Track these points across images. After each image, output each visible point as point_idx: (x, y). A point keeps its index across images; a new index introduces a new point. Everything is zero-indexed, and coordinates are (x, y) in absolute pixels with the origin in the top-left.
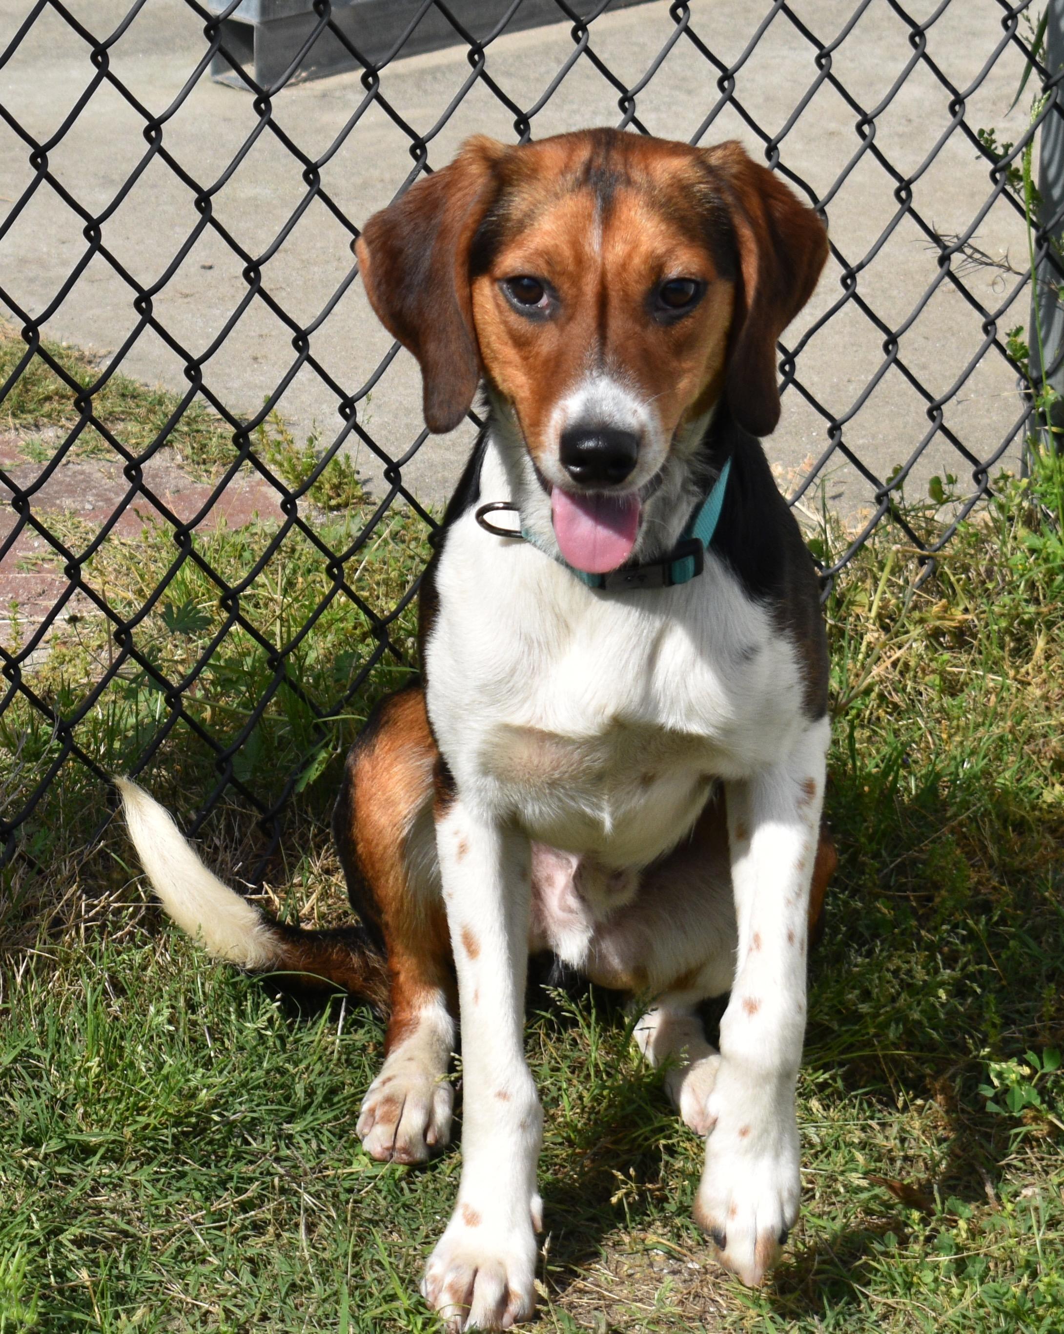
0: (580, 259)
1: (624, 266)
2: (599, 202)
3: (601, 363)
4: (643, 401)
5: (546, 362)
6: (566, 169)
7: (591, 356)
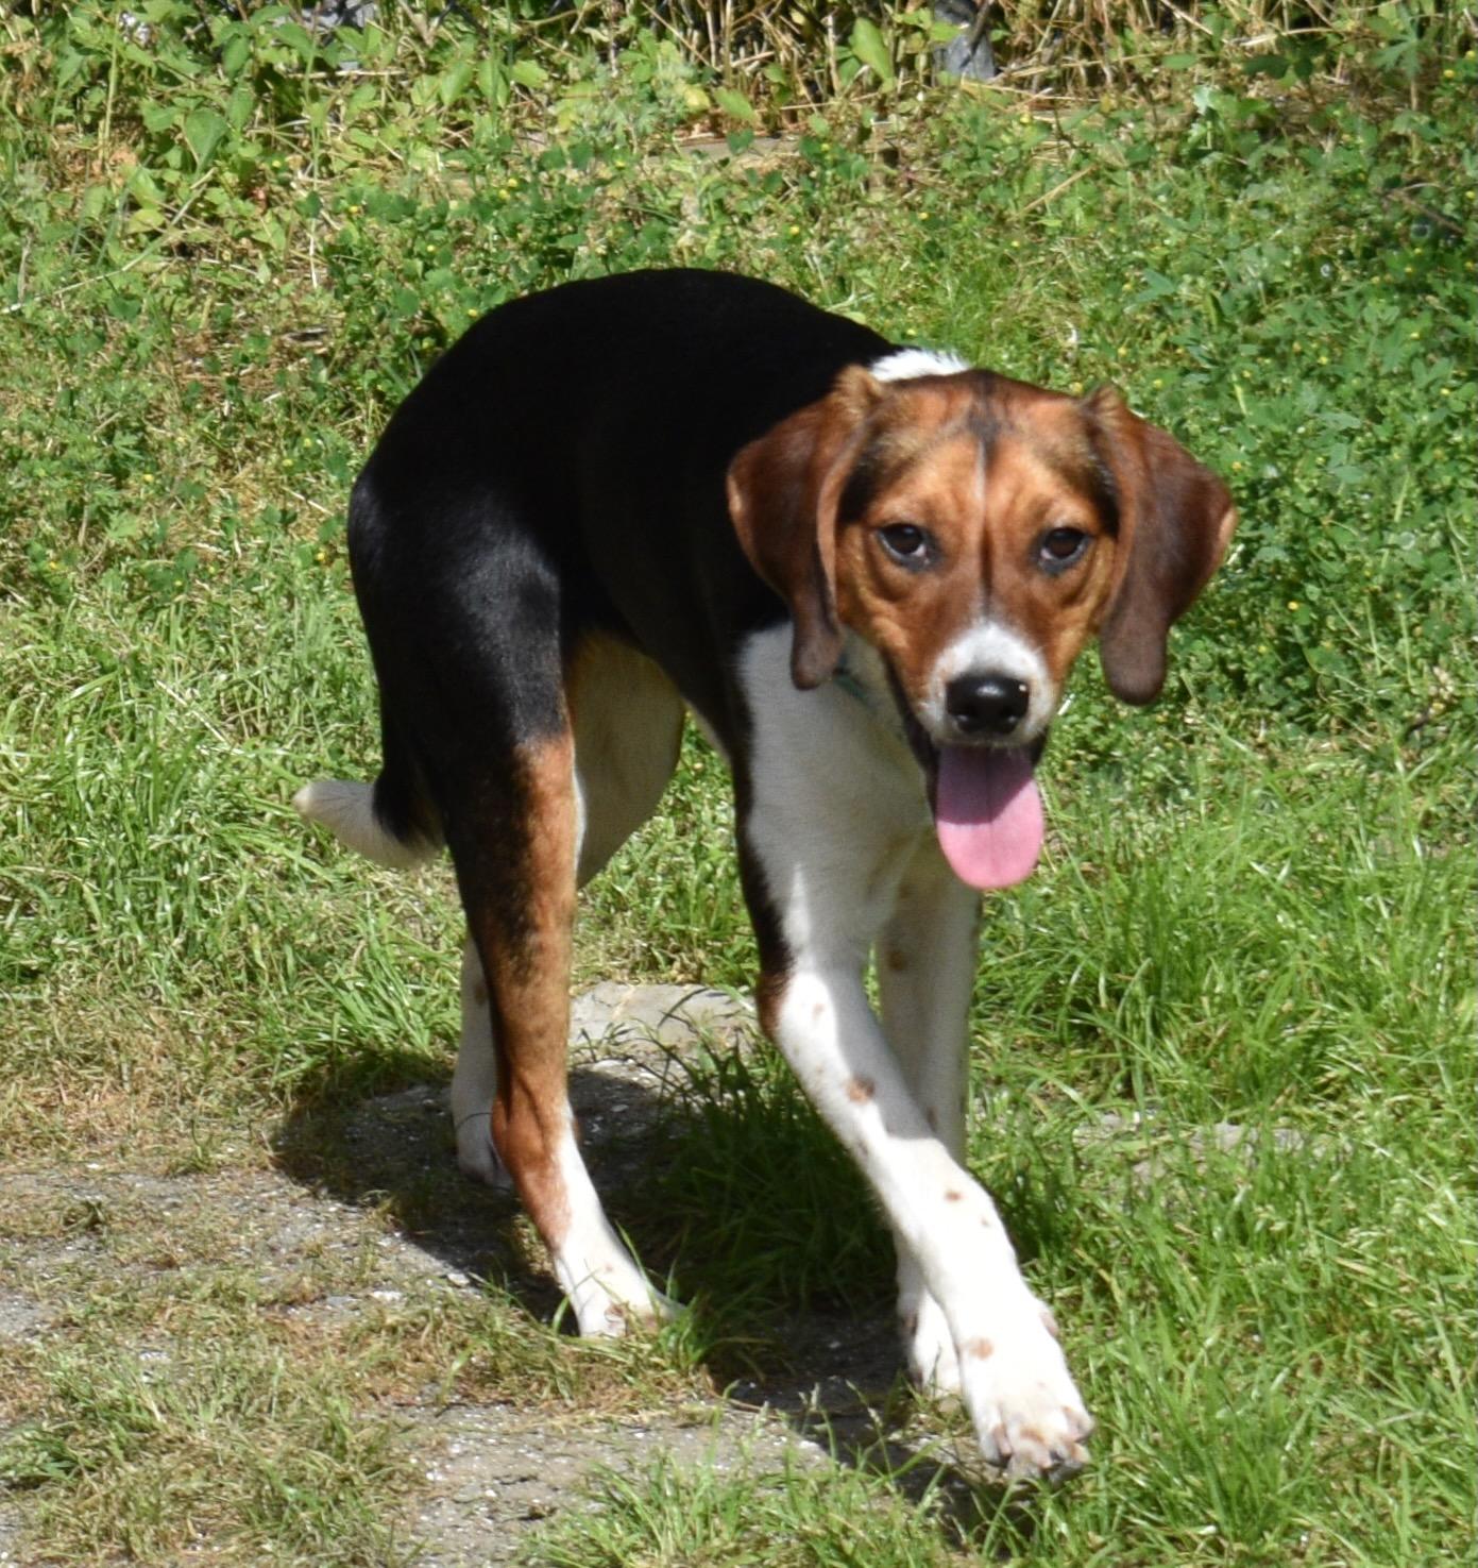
0: (961, 507)
1: (1009, 513)
2: (981, 450)
3: (987, 611)
4: (1033, 648)
5: (927, 611)
6: (946, 417)
7: (976, 605)
